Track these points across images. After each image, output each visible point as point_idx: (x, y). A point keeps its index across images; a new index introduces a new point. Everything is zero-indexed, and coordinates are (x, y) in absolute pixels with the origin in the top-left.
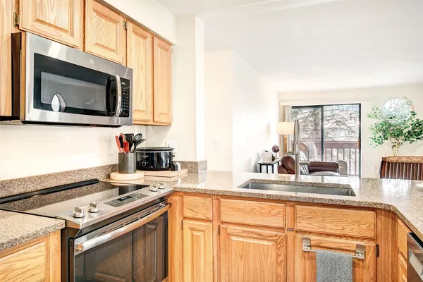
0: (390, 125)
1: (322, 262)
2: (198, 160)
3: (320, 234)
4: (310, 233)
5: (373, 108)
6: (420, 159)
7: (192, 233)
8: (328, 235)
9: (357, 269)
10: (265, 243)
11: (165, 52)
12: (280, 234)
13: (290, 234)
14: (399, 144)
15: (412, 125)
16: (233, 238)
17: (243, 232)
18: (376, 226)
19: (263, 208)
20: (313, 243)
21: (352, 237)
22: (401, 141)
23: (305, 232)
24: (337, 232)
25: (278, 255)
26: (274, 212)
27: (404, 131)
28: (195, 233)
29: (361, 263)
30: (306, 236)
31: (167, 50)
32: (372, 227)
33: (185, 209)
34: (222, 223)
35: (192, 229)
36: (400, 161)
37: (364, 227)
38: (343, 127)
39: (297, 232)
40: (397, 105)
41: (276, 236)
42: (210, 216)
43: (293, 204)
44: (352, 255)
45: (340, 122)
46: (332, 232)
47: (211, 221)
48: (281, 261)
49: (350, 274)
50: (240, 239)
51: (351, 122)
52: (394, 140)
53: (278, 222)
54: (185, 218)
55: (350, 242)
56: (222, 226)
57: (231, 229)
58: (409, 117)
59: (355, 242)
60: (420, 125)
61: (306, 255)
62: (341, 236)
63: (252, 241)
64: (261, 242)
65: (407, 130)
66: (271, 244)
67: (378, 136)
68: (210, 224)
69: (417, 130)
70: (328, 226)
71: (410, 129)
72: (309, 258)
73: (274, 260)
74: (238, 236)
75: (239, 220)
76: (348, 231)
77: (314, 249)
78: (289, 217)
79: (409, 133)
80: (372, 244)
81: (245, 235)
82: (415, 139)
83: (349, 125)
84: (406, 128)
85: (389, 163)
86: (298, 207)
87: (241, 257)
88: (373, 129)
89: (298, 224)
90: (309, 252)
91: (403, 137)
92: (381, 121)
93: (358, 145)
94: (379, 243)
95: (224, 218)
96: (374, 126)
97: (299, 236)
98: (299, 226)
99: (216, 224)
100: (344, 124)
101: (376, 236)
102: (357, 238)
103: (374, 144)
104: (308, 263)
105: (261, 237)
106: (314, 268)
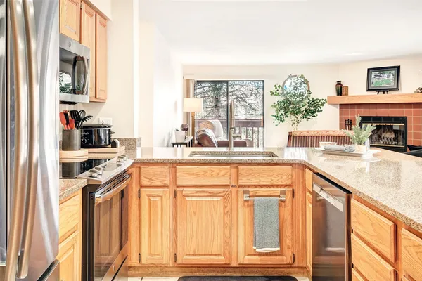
0: (290, 103)
1: (259, 205)
2: (136, 136)
3: (256, 186)
4: (249, 186)
5: (275, 86)
6: (315, 133)
7: (150, 199)
8: (261, 187)
9: (281, 208)
10: (215, 199)
11: (103, 27)
12: (227, 190)
13: (234, 190)
14: (298, 122)
15: (308, 103)
16: (188, 199)
17: (197, 192)
18: (292, 176)
19: (213, 171)
20: (251, 194)
21: (277, 186)
22: (299, 119)
23: (245, 187)
24: (268, 184)
25: (225, 207)
26: (222, 173)
27: (303, 109)
28: (152, 199)
29: (283, 204)
30: (246, 189)
31: (105, 26)
32: (290, 177)
33: (142, 178)
34: (178, 187)
35: (149, 196)
36: (302, 135)
37: (285, 177)
38: (243, 103)
39: (239, 187)
40: (296, 84)
41: (224, 192)
42: (167, 182)
43: (236, 165)
44: (278, 198)
45: (241, 98)
46: (265, 184)
47: (167, 187)
48: (228, 212)
49: (277, 212)
50: (194, 199)
51: (251, 98)
52: (293, 118)
53: (225, 181)
54: (142, 187)
55: (276, 189)
56: (178, 189)
57: (187, 191)
58: (305, 95)
59: (280, 189)
60: (315, 103)
61: (246, 204)
62: (270, 186)
63: (204, 199)
64: (212, 199)
65: (304, 108)
66: (219, 199)
67: (280, 113)
68: (166, 189)
69: (312, 108)
70: (262, 180)
71: (307, 107)
72: (248, 206)
73: (222, 211)
74: (192, 196)
75: (193, 183)
76: (274, 182)
77: (251, 198)
78: (233, 176)
79: (306, 110)
80: (290, 189)
81: (199, 194)
82: (311, 117)
83: (250, 102)
84: (303, 106)
85: (293, 137)
86: (241, 168)
87: (195, 213)
88: (275, 107)
89: (240, 181)
90: (248, 201)
91: (301, 115)
92: (282, 99)
93: (262, 123)
94: (294, 188)
95: (179, 183)
96: (276, 103)
97: (241, 190)
98: (241, 182)
99: (172, 189)
100: (244, 101)
101: (292, 183)
102: (281, 186)
103: (277, 122)
104: (247, 210)
105: (212, 195)
106: (252, 213)
